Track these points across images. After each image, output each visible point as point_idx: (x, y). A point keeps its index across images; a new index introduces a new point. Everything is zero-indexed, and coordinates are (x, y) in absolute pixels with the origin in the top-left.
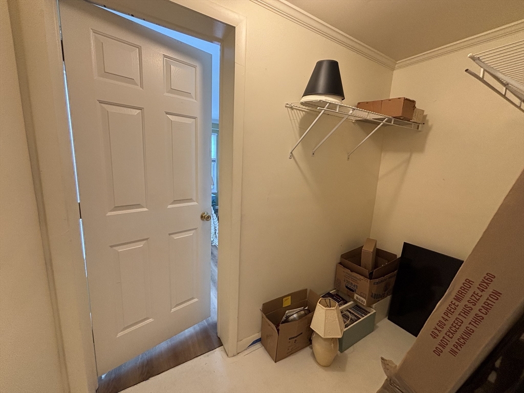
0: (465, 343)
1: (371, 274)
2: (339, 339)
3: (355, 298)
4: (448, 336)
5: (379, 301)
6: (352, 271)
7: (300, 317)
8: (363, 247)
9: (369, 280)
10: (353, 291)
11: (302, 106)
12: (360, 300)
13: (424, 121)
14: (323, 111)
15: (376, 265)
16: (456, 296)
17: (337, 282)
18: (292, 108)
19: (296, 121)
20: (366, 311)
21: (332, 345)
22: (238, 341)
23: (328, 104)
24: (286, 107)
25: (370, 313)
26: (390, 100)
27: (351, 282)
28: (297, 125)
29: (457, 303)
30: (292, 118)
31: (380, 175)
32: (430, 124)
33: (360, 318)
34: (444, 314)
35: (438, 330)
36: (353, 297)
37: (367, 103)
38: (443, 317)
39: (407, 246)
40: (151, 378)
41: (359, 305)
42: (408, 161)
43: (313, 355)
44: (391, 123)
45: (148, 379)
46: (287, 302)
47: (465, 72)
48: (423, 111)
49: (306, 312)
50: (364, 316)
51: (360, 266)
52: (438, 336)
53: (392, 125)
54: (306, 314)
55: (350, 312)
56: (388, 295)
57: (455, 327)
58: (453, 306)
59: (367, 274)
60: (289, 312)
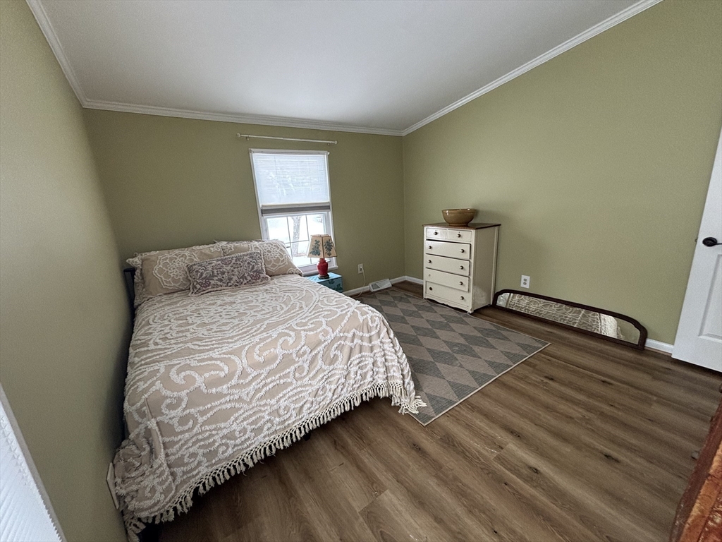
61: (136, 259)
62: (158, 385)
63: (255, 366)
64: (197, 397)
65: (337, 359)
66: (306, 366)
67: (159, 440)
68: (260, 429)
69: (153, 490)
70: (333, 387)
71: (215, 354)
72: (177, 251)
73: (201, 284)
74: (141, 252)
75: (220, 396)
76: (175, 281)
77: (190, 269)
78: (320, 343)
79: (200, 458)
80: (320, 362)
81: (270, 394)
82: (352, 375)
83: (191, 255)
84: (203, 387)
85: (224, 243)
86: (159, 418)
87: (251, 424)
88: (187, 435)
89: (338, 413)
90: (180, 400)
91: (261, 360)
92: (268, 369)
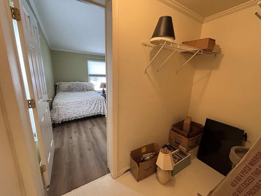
0: (255, 193)
1: (188, 135)
2: (171, 171)
3: (180, 148)
4: (243, 186)
5: (192, 149)
6: (178, 134)
7: (151, 158)
8: (184, 120)
9: (187, 139)
10: (179, 144)
11: (151, 44)
12: (182, 149)
13: (219, 51)
14: (163, 46)
15: (191, 130)
16: (250, 162)
17: (170, 139)
18: (145, 45)
19: (148, 52)
20: (186, 155)
21: (168, 174)
22: (118, 171)
23: (166, 42)
24: (142, 44)
25: (188, 155)
26: (201, 40)
27: (178, 139)
28: (149, 55)
29: (251, 167)
30: (146, 51)
31: (194, 82)
32: (223, 53)
33: (183, 159)
34: (241, 172)
35: (236, 182)
36: (179, 147)
37: (188, 42)
38: (240, 174)
39: (208, 120)
40: (72, 191)
41: (182, 151)
42: (210, 74)
43: (157, 178)
44: (201, 53)
45: (71, 191)
46: (144, 150)
47: (255, 15)
48: (219, 46)
49: (154, 155)
50: (184, 157)
51: (183, 131)
52: (236, 185)
53: (201, 54)
54: (154, 157)
55: (177, 155)
56: (197, 146)
57: (248, 181)
58: (248, 168)
59: (187, 135)
60: (145, 156)
61: (58, 83)
62: (58, 101)
63: (75, 102)
64: (64, 104)
65: (92, 105)
66: (85, 104)
67: (57, 110)
68: (74, 113)
69: (55, 116)
70: (91, 109)
71: (69, 99)
72: (67, 82)
73: (71, 90)
74: (59, 82)
75: (68, 105)
76: (65, 89)
77: (69, 86)
78: (89, 101)
79: (63, 115)
80: (88, 104)
81: (78, 107)
82: (95, 108)
83: (70, 84)
84: (65, 103)
85: (78, 82)
86: (58, 106)
87: (73, 112)
88: (62, 110)
89: (91, 115)
90: (61, 104)
91: (76, 101)
92: (77, 103)
